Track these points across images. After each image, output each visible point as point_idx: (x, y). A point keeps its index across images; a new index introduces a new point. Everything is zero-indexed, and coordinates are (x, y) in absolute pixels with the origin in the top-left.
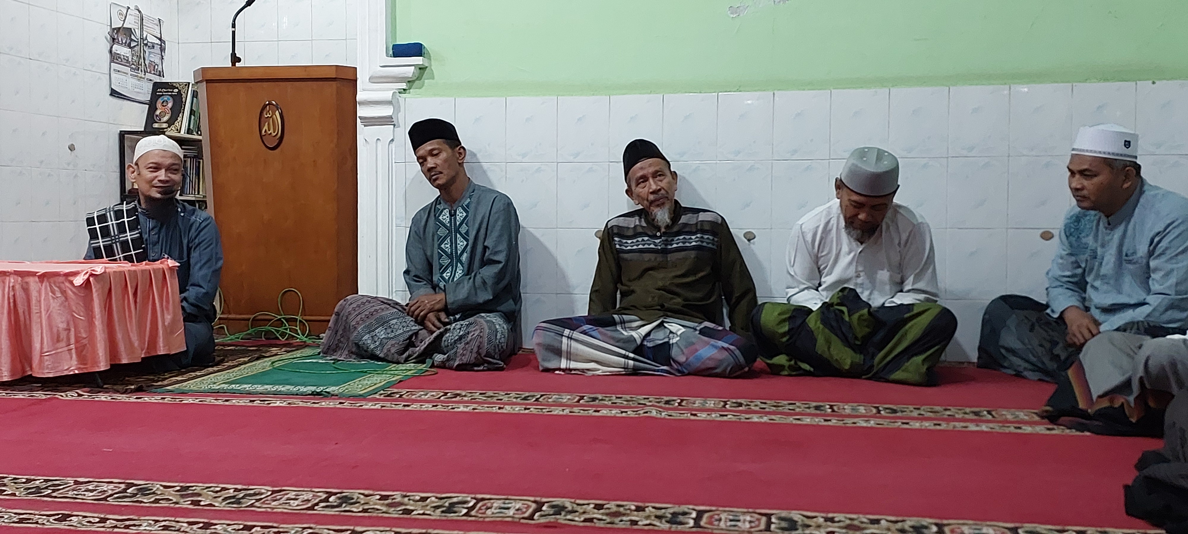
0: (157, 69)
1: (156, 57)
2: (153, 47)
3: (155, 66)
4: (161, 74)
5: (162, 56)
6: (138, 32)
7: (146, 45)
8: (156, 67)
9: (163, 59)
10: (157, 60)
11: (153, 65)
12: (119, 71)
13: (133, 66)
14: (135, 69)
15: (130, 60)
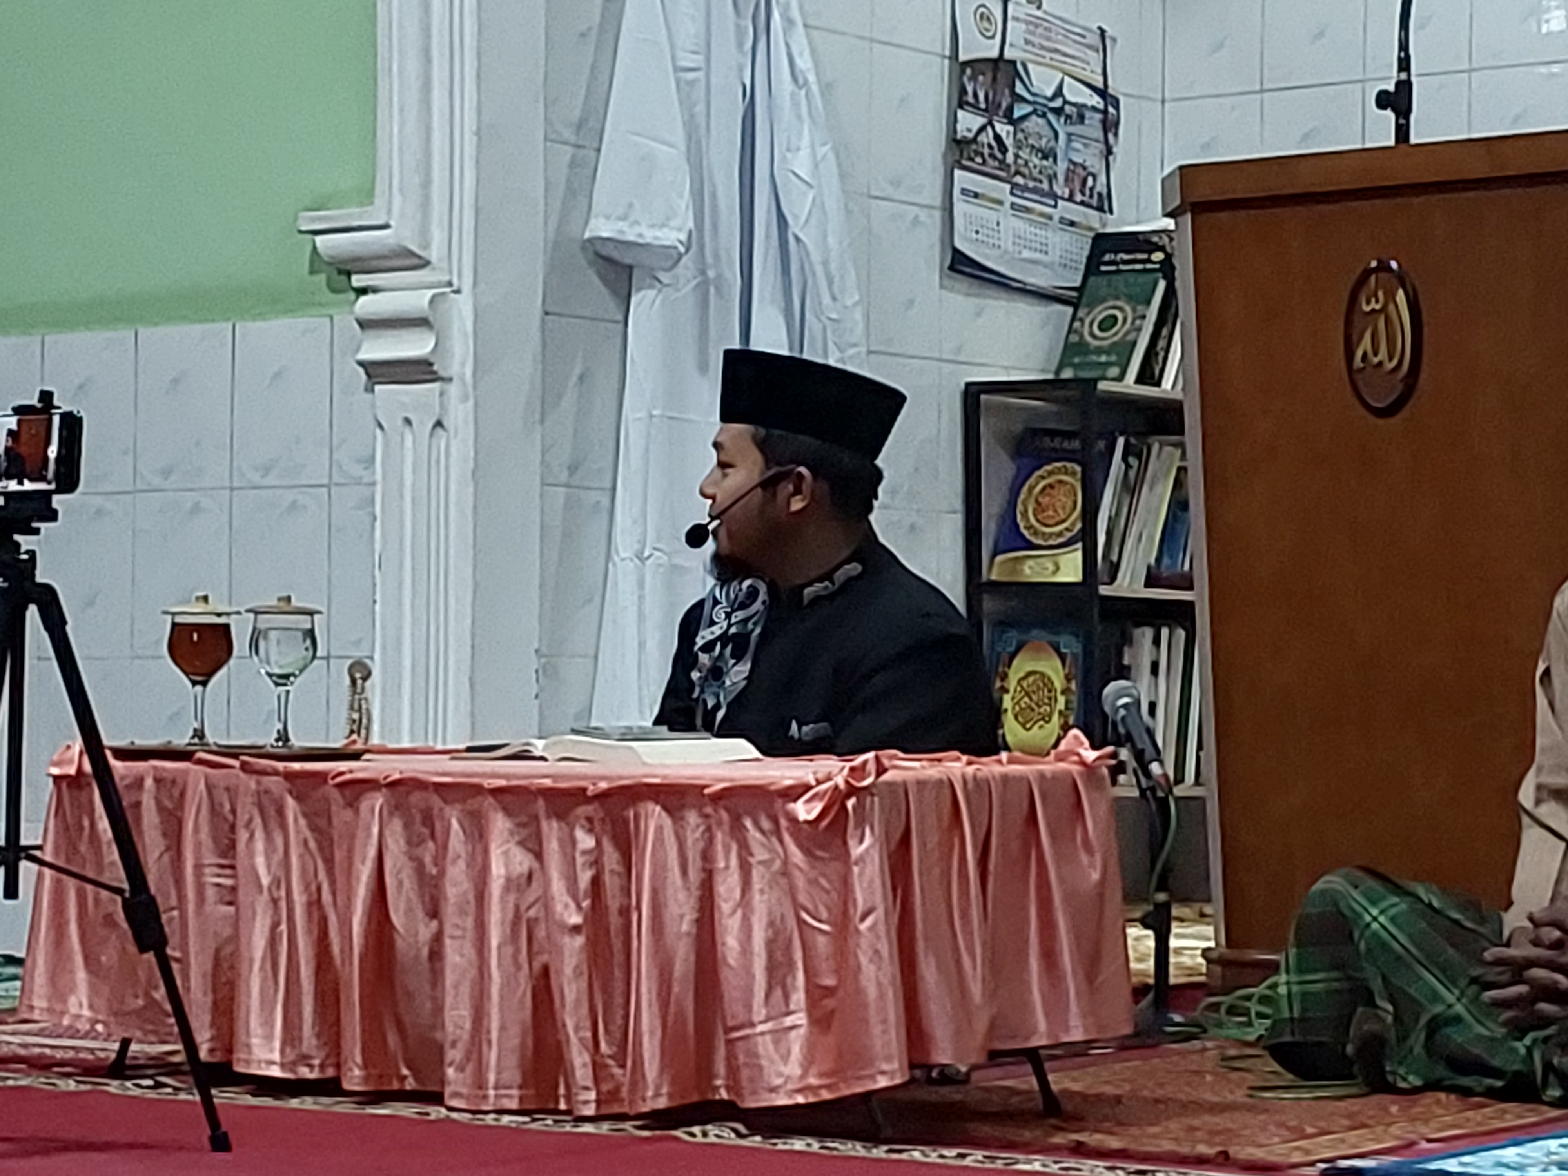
0: (1091, 190)
1: (1090, 151)
2: (1084, 119)
3: (1085, 180)
4: (1104, 205)
5: (1108, 147)
8: (1090, 182)
9: (1109, 154)
10: (1092, 160)
11: (1080, 177)
13: (1019, 180)
14: (1025, 189)
15: (1010, 159)
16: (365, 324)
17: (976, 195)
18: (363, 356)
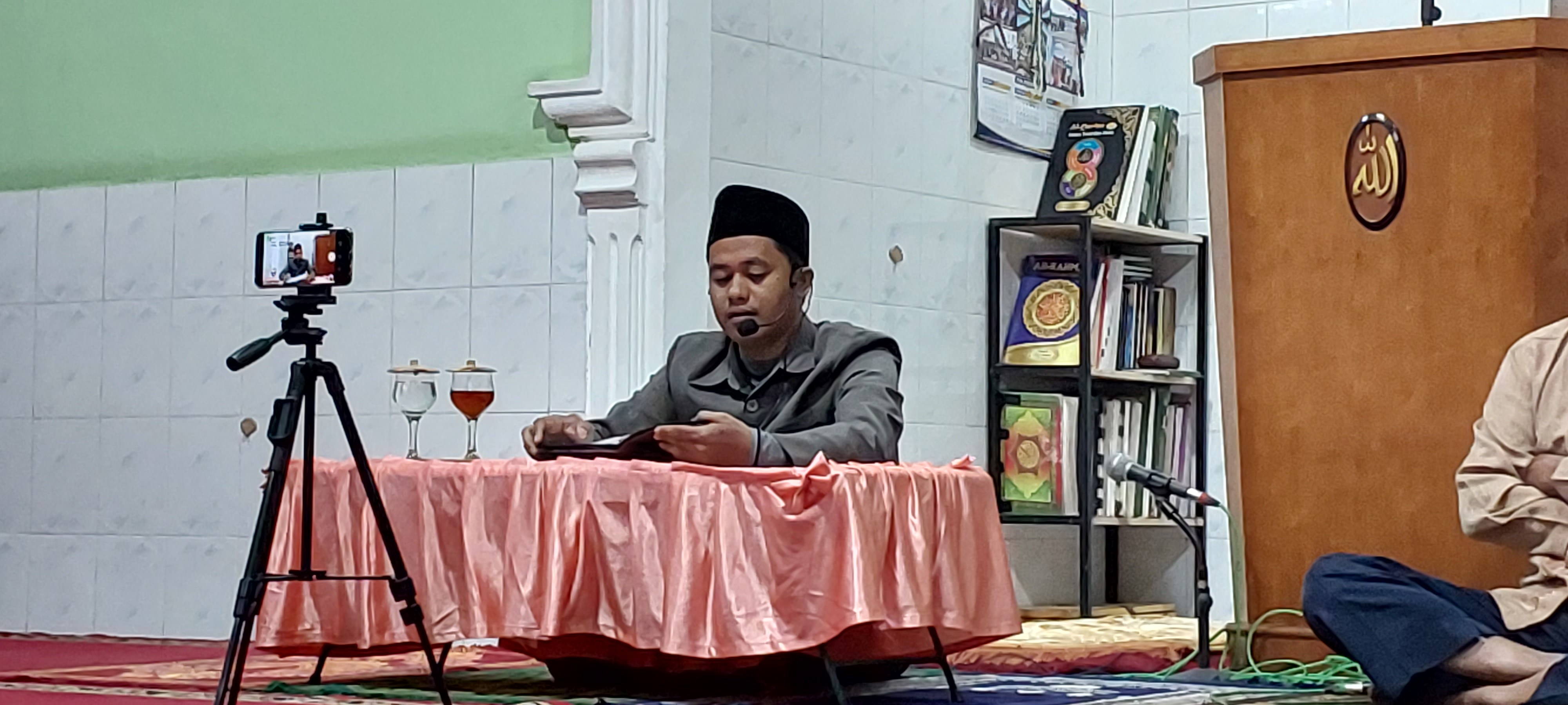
0: (1069, 78)
1: (1068, 50)
3: (1064, 71)
4: (1077, 89)
5: (1080, 47)
7: (1048, 21)
8: (1068, 71)
9: (1081, 51)
10: (1070, 58)
11: (1061, 69)
12: (993, 83)
13: (1020, 72)
14: (1023, 78)
15: (1015, 57)
16: (578, 164)
18: (579, 188)
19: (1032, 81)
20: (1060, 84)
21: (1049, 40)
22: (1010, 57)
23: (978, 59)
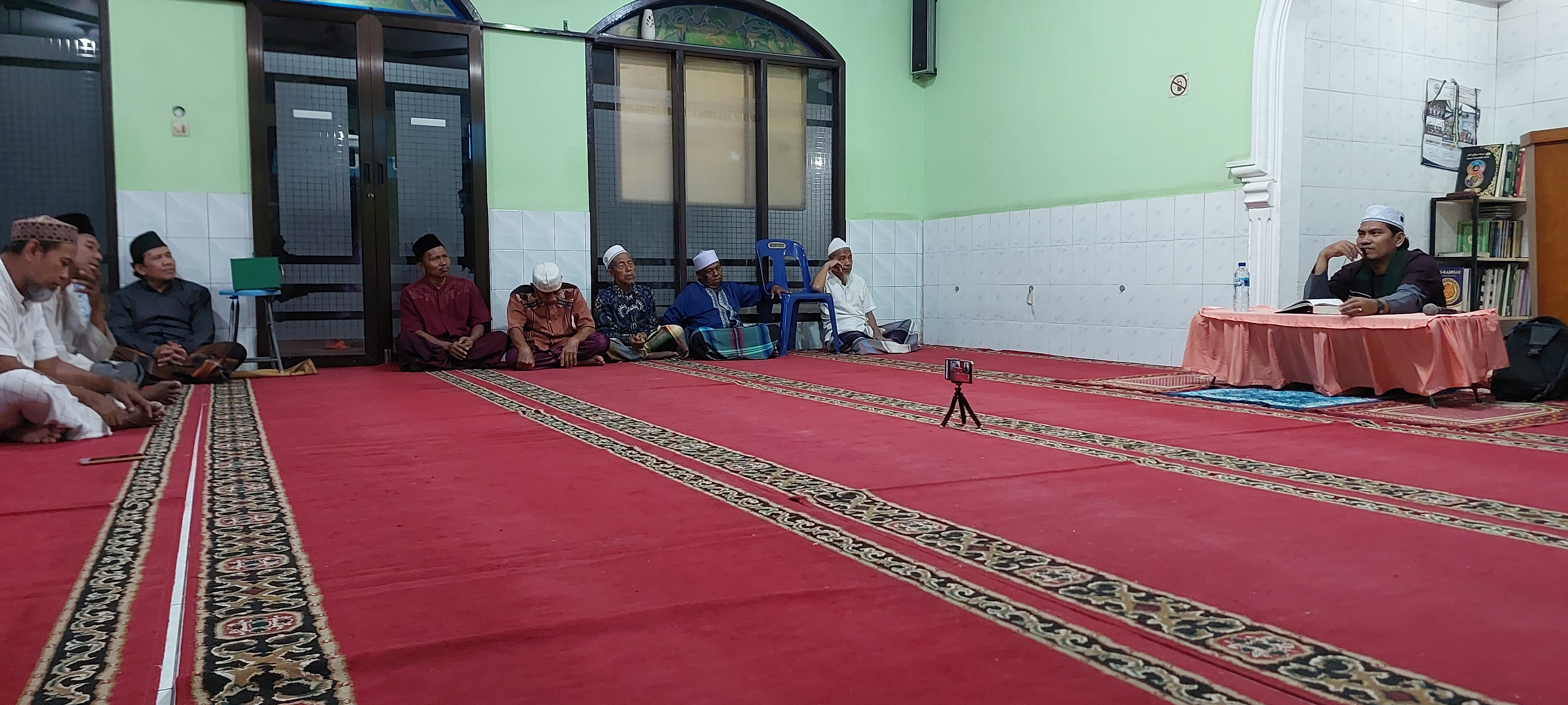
0: (1469, 136)
1: (1470, 125)
2: (1467, 116)
3: (1468, 133)
4: (1473, 140)
5: (1476, 124)
6: (1453, 105)
7: (1460, 115)
8: (1470, 133)
9: (1476, 126)
10: (1471, 130)
11: (1466, 133)
13: (1445, 136)
14: (1447, 139)
15: (1443, 130)
16: (1246, 192)
17: (1431, 141)
18: (1245, 201)
19: (1453, 140)
20: (1465, 140)
21: (1460, 122)
22: (1440, 131)
23: (1425, 132)
